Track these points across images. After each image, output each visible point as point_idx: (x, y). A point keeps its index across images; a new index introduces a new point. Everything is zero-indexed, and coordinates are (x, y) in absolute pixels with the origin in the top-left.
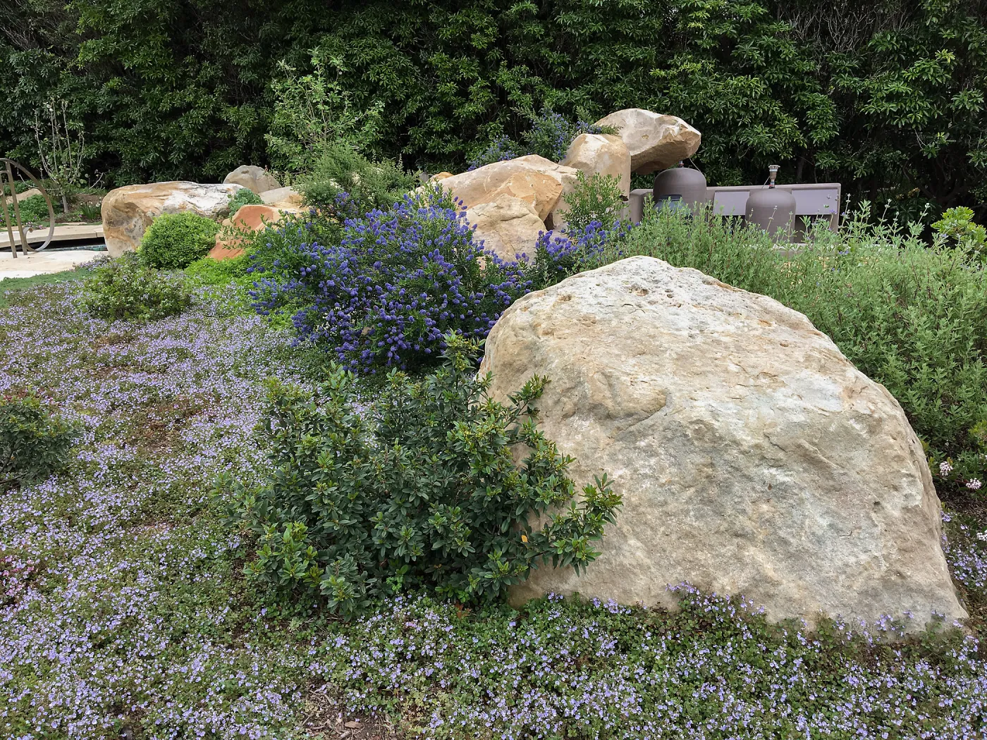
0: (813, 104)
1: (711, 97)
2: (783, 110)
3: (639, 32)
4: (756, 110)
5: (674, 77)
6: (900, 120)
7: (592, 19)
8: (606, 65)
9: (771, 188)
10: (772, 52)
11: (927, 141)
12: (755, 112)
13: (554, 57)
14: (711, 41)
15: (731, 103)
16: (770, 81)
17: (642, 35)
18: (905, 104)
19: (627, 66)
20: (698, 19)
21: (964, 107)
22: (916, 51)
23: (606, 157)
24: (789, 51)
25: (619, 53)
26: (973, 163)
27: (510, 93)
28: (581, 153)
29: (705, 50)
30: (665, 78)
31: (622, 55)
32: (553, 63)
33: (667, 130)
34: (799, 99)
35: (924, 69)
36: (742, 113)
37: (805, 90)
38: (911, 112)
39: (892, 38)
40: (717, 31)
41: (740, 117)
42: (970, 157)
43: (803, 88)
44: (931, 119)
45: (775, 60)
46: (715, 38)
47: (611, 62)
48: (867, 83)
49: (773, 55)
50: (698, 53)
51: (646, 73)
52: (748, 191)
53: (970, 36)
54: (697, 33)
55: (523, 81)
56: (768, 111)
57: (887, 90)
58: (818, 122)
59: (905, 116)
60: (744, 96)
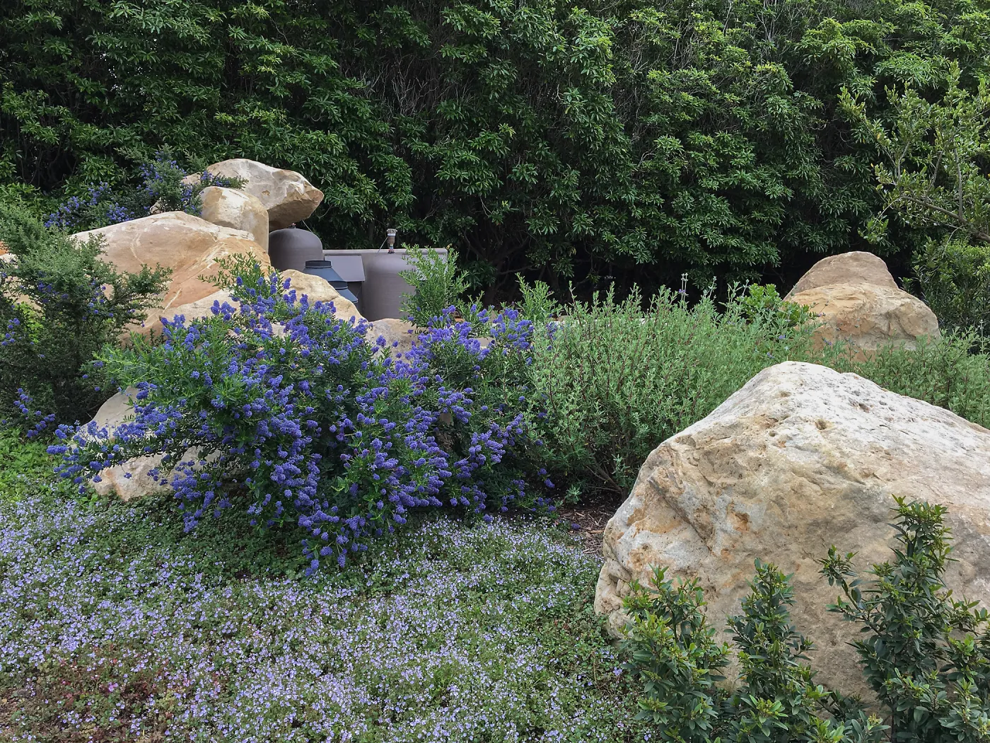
0: (392, 166)
1: (287, 151)
2: (361, 170)
3: (200, 69)
4: (336, 169)
5: (243, 124)
6: (470, 187)
7: (142, 45)
8: (161, 103)
9: (391, 253)
10: (348, 108)
11: (491, 208)
12: (335, 170)
13: (85, 84)
14: (283, 89)
15: (312, 159)
16: (347, 138)
17: (204, 73)
18: (474, 172)
19: (186, 106)
20: (268, 64)
21: (524, 178)
22: (478, 122)
23: (251, 216)
24: (365, 110)
25: (177, 90)
26: (532, 231)
27: (23, 124)
28: (220, 211)
29: (277, 98)
30: (233, 125)
31: (181, 93)
32: (85, 92)
33: (291, 187)
34: (376, 159)
35: (489, 140)
36: (324, 171)
37: (380, 151)
38: (478, 180)
39: (457, 107)
40: (289, 79)
41: (321, 174)
42: (529, 225)
43: (378, 148)
44: (494, 188)
45: (350, 116)
46: (288, 86)
47: (167, 99)
48: (436, 149)
49: (350, 112)
50: (270, 101)
51: (210, 116)
52: (359, 255)
53: (523, 114)
54: (268, 78)
55: (41, 109)
56: (348, 169)
57: (458, 157)
58: (397, 185)
59: (474, 184)
60: (324, 153)
